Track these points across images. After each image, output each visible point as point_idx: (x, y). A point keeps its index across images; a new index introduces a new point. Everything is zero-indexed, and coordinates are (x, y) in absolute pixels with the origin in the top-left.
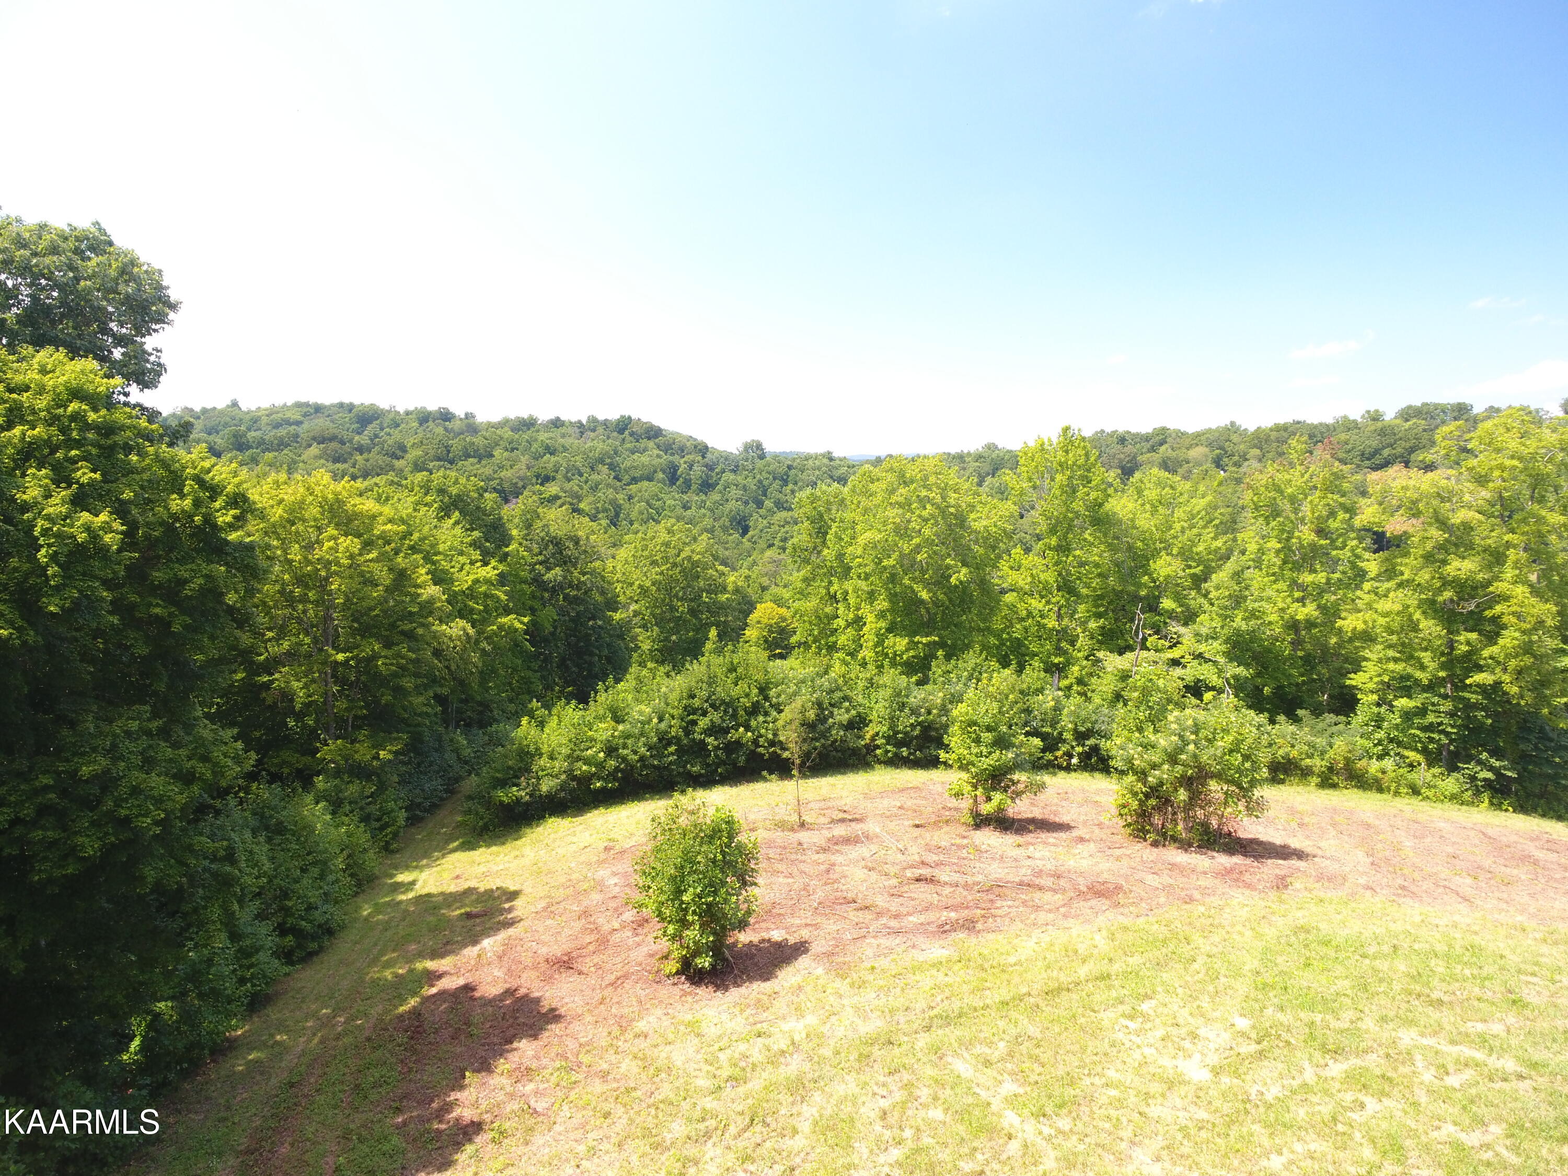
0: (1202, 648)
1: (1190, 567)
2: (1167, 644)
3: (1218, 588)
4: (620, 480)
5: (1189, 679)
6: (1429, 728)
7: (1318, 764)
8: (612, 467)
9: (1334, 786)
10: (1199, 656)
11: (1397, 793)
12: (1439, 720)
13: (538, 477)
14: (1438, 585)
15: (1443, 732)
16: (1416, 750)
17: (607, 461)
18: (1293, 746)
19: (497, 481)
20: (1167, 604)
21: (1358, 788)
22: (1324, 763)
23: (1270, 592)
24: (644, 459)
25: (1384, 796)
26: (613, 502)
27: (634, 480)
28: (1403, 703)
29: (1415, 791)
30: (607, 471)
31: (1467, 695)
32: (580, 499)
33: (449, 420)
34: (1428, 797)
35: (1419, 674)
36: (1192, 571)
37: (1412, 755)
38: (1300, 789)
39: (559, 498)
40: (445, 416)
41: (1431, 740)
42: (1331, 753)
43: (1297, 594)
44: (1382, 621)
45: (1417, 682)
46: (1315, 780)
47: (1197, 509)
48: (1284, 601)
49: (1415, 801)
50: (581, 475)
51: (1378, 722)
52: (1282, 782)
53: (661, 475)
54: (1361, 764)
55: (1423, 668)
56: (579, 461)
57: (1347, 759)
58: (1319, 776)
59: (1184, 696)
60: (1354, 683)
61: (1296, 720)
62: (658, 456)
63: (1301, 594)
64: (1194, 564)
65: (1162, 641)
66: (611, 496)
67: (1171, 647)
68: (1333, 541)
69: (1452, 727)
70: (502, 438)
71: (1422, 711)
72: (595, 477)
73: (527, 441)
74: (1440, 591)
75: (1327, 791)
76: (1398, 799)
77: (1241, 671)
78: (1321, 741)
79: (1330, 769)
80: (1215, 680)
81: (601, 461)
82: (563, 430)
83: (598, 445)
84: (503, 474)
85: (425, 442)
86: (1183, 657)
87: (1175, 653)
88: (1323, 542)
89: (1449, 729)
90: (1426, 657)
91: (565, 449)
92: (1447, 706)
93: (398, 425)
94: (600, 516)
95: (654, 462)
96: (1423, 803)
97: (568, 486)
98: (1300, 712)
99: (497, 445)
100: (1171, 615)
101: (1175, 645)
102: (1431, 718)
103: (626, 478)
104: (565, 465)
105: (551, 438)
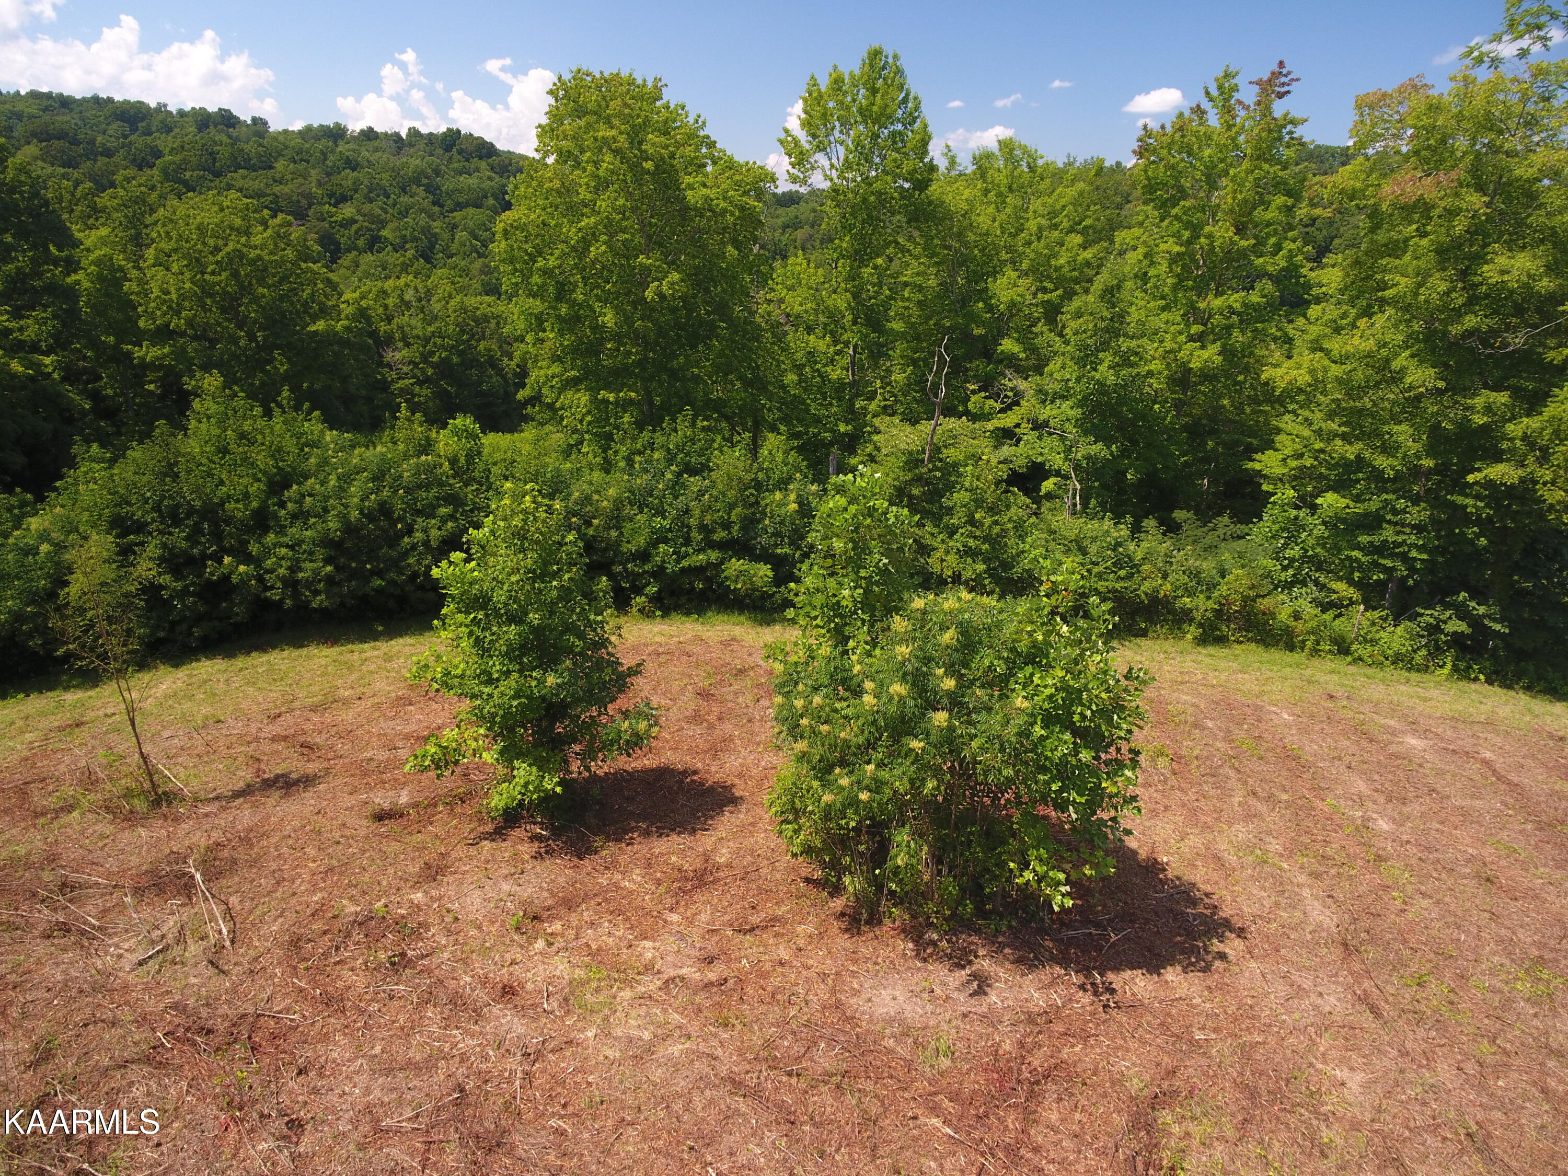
0: (1046, 412)
1: (1044, 290)
2: (998, 406)
3: (1078, 315)
4: (442, 206)
5: (1020, 463)
6: (1382, 549)
7: (1201, 605)
8: (429, 189)
9: (1221, 640)
10: (1039, 426)
11: (1315, 652)
12: (1400, 539)
13: (331, 195)
14: (1460, 301)
15: (1404, 557)
16: (1351, 582)
17: (425, 181)
18: (1165, 576)
19: (270, 198)
20: (1008, 345)
21: (1257, 642)
22: (1210, 604)
23: (1158, 322)
24: (472, 181)
25: (1296, 656)
26: (426, 230)
27: (459, 206)
28: (1330, 501)
29: (1342, 648)
30: (423, 194)
31: (1459, 500)
32: (383, 224)
33: (233, 126)
34: (1360, 659)
35: (1382, 462)
36: (1047, 297)
37: (1341, 588)
38: (1168, 645)
39: (356, 222)
40: (226, 119)
41: (1375, 564)
42: (1223, 589)
43: (1196, 329)
44: (1336, 371)
45: (1377, 476)
46: (1193, 631)
47: (1063, 201)
48: (1174, 339)
49: (1341, 664)
50: (388, 197)
51: (1293, 529)
52: (1144, 634)
53: (491, 201)
54: (1263, 604)
55: (1388, 449)
56: (385, 179)
57: (1245, 599)
58: (1200, 625)
59: (1006, 491)
60: (1257, 466)
61: (1171, 528)
62: (490, 179)
63: (1201, 328)
64: (1050, 286)
65: (991, 402)
66: (422, 223)
67: (1002, 411)
68: (1260, 242)
69: (1420, 549)
70: (286, 147)
71: (1372, 522)
72: (405, 199)
73: (322, 152)
74: (1458, 314)
75: (1211, 650)
76: (1316, 662)
77: (1098, 449)
78: (1208, 566)
79: (1218, 613)
80: (1057, 463)
81: (417, 181)
82: (376, 143)
83: (414, 162)
84: (277, 189)
85: (187, 147)
86: (1018, 425)
87: (1008, 420)
88: (1244, 243)
89: (1414, 554)
90: (1402, 432)
91: (370, 164)
92: (1417, 514)
93: (169, 130)
94: (408, 246)
95: (483, 186)
96: (1353, 669)
97: (367, 207)
98: (1179, 515)
99: (280, 155)
100: (1010, 361)
101: (1009, 408)
102: (1388, 534)
103: (449, 203)
104: (366, 182)
105: (354, 151)
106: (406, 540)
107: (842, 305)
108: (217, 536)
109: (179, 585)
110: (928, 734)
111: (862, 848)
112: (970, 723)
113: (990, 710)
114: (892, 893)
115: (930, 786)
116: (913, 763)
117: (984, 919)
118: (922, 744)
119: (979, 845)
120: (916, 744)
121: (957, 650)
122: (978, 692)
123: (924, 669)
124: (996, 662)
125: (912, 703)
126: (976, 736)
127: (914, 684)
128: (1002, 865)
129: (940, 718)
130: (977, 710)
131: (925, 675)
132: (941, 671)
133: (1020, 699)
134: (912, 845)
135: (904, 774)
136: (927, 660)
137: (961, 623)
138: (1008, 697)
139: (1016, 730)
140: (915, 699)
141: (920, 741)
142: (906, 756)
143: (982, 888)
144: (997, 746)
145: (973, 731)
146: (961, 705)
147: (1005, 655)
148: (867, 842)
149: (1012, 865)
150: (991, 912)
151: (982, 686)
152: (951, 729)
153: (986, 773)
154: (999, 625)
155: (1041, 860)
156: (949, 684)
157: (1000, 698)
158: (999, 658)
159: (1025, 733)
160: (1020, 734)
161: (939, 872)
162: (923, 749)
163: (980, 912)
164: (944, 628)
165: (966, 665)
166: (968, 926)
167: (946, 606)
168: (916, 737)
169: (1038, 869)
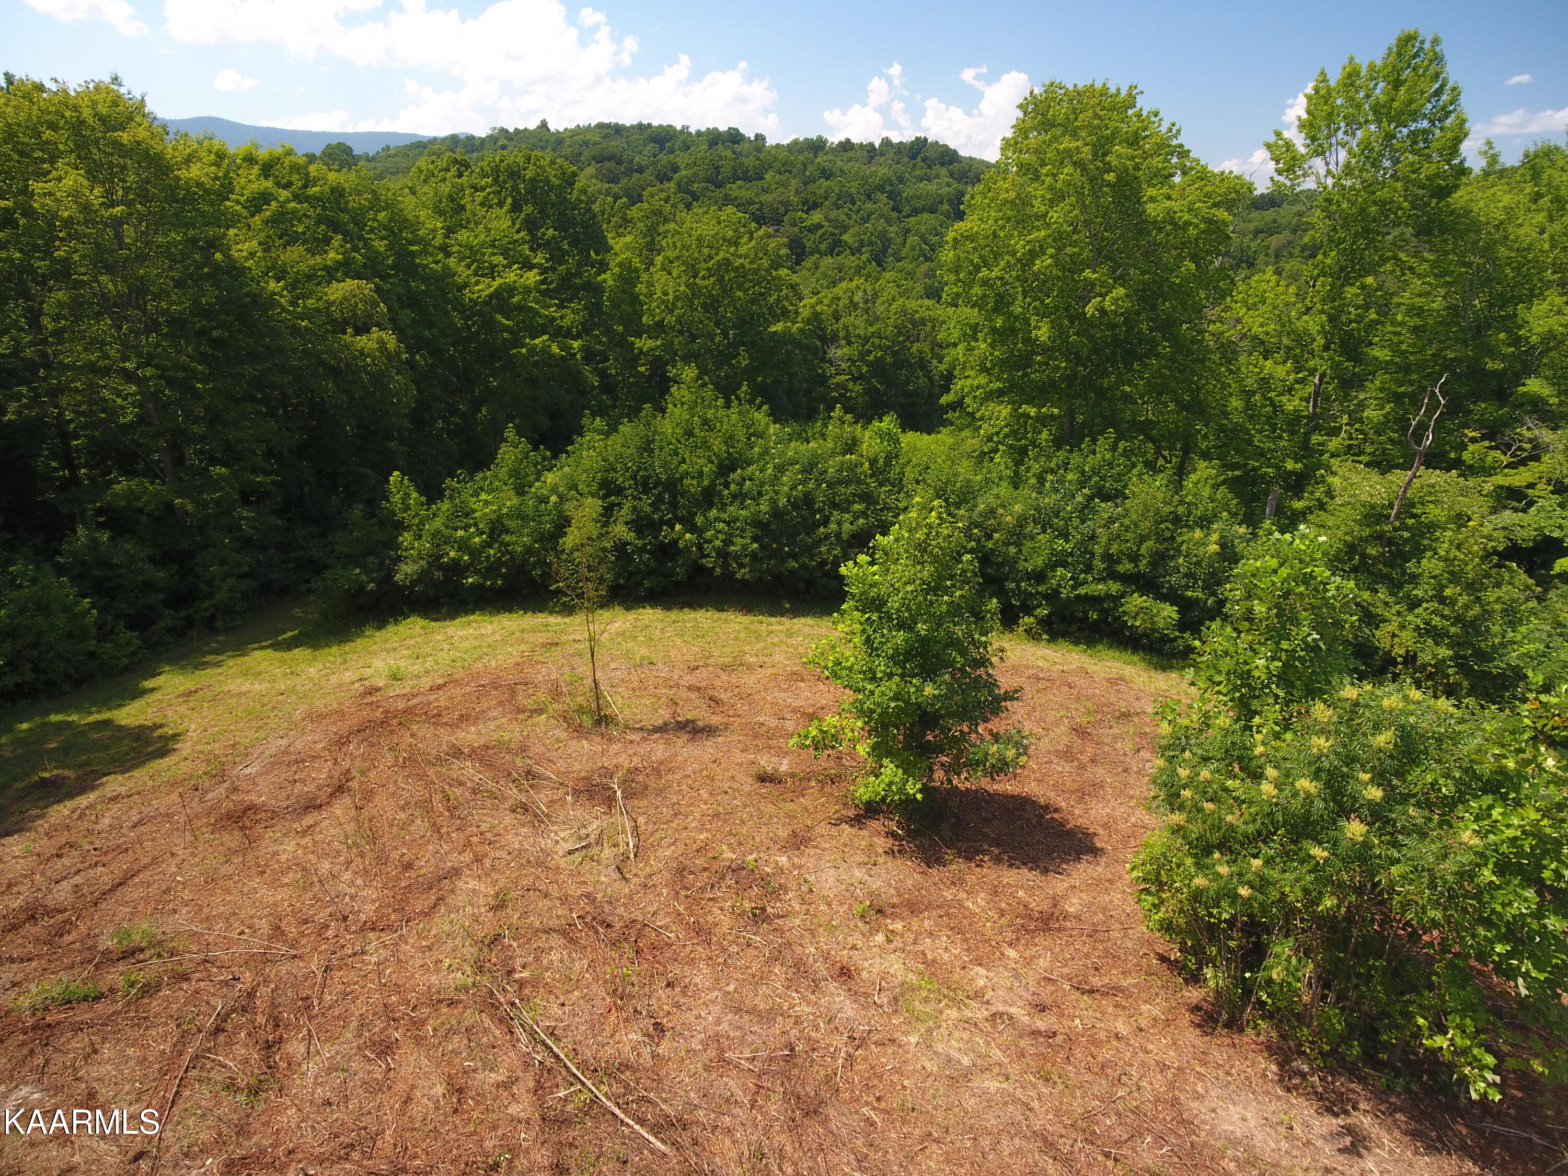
2: (1506, 460)
4: (900, 212)
5: (1526, 535)
8: (892, 196)
13: (804, 204)
17: (888, 188)
19: (757, 206)
24: (932, 187)
26: (883, 236)
27: (916, 212)
30: (885, 200)
32: (845, 229)
33: (738, 142)
39: (822, 227)
40: (734, 137)
50: (854, 203)
53: (946, 207)
56: (854, 187)
59: (1499, 566)
62: (949, 185)
65: (1497, 454)
66: (880, 228)
67: (1511, 466)
70: (776, 160)
72: (869, 206)
73: (803, 164)
81: (881, 189)
82: (851, 154)
83: (882, 170)
84: (763, 198)
85: (698, 162)
86: (1532, 486)
87: (1518, 478)
91: (843, 173)
93: (688, 148)
94: (864, 250)
95: (940, 192)
97: (834, 214)
99: (771, 167)
100: (1535, 405)
101: (1522, 463)
103: (907, 209)
104: (837, 191)
105: (830, 161)
106: (822, 529)
107: (1314, 329)
108: (674, 506)
109: (639, 543)
110: (1335, 844)
111: (1232, 944)
112: (1395, 844)
113: (1423, 835)
114: (1262, 1004)
115: (1329, 904)
116: (1310, 872)
117: (1373, 1068)
118: (1326, 854)
119: (1382, 984)
120: (1319, 853)
121: (1391, 757)
122: (1411, 811)
123: (1345, 769)
124: (1442, 781)
125: (1322, 805)
126: (1398, 861)
127: (1328, 785)
128: (1409, 1017)
129: (1355, 829)
130: (1404, 831)
131: (1345, 776)
132: (1366, 777)
133: (1468, 833)
134: (1294, 961)
135: (1297, 880)
136: (1351, 760)
137: (1403, 727)
138: (1451, 827)
139: (1455, 869)
140: (1325, 800)
141: (1324, 849)
142: (1302, 862)
143: (1377, 1032)
144: (1425, 880)
145: (1396, 855)
146: (1387, 821)
147: (1457, 775)
148: (1239, 939)
149: (1421, 1021)
150: (1384, 1064)
151: (1418, 805)
152: (1367, 845)
153: (1405, 906)
154: (1455, 738)
155: (1464, 1032)
156: (1375, 794)
157: (1441, 824)
158: (1447, 776)
159: (1466, 874)
160: (1460, 874)
161: (1324, 998)
162: (1326, 860)
163: (1369, 1057)
164: (1377, 727)
165: (1400, 775)
166: (1353, 1072)
167: (1386, 703)
168: (1320, 843)
169: (1458, 1040)
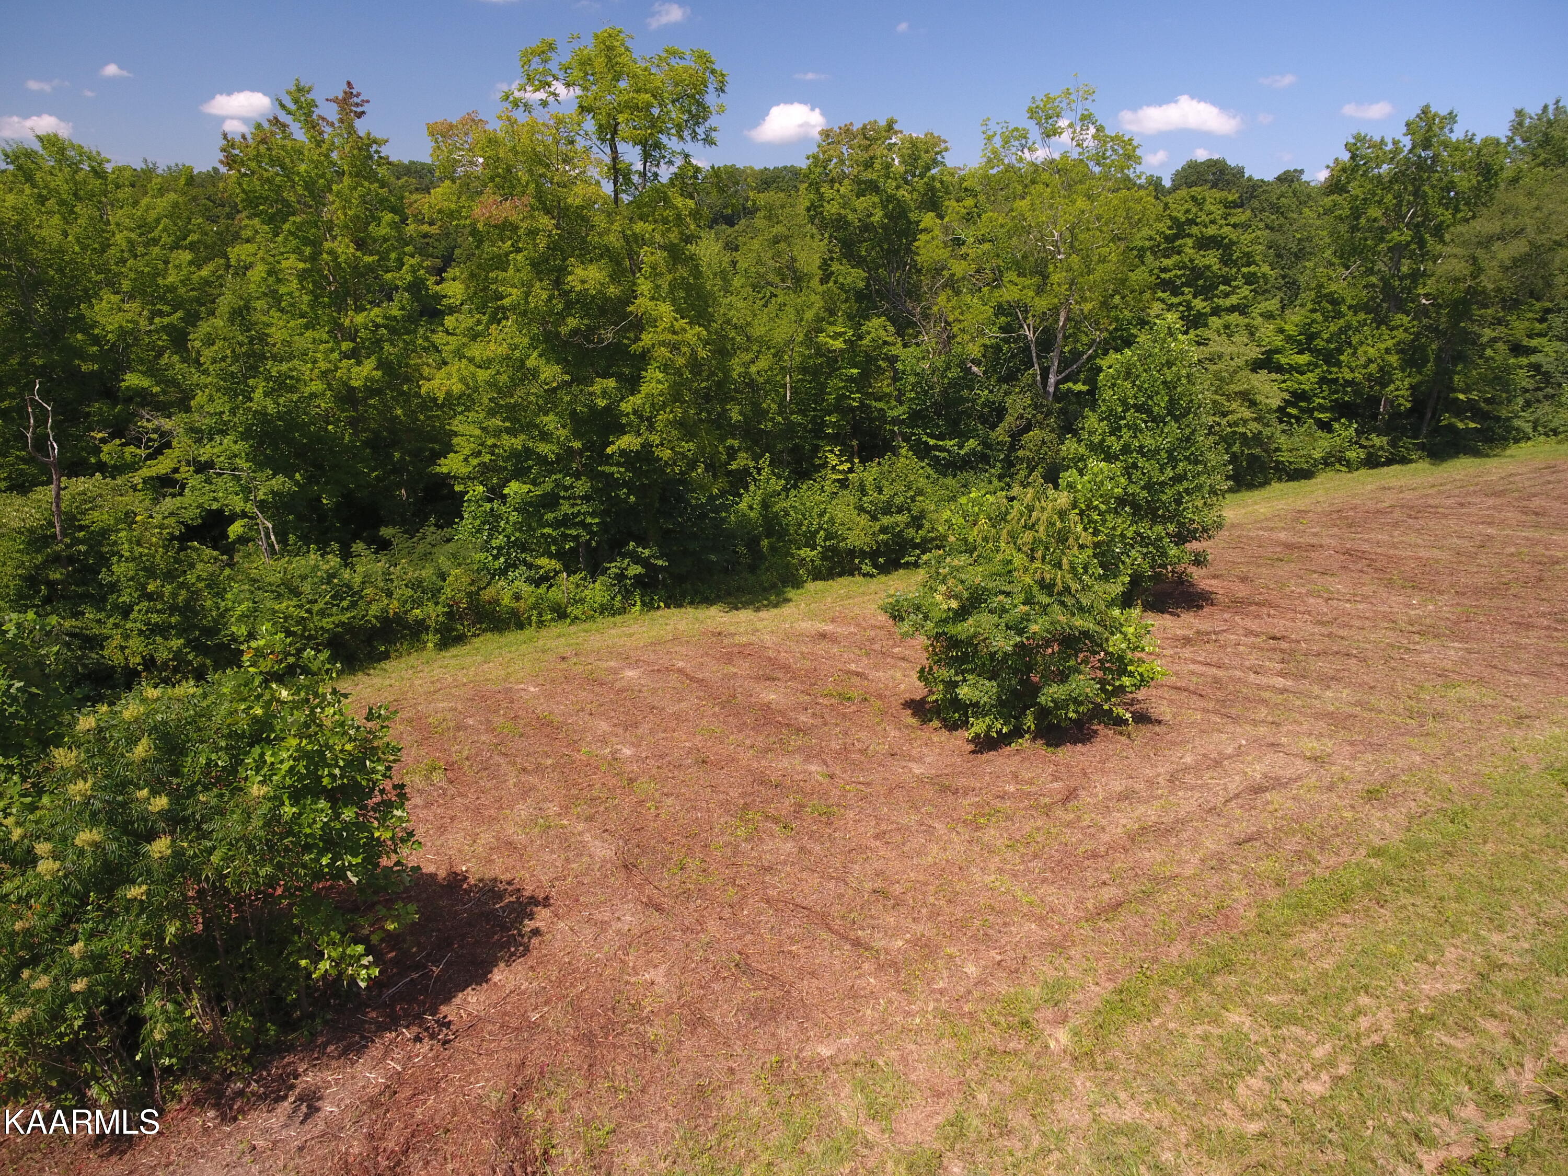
0: (206, 452)
1: (161, 314)
2: (142, 452)
3: (209, 341)
5: (192, 515)
6: (564, 522)
7: (432, 612)
9: (460, 639)
10: (202, 467)
11: (541, 624)
12: (575, 510)
14: (560, 306)
15: (583, 524)
16: (551, 556)
18: (390, 595)
20: (133, 380)
21: (492, 630)
22: (440, 609)
23: (300, 343)
25: (529, 632)
28: (514, 488)
29: (561, 614)
31: (608, 469)
34: (576, 618)
35: (544, 448)
36: (166, 320)
37: (545, 563)
38: (413, 659)
41: (565, 537)
42: (448, 591)
43: (346, 346)
44: (483, 375)
45: (542, 460)
46: (431, 640)
47: (153, 215)
48: (327, 359)
49: (562, 627)
51: (493, 519)
52: (386, 656)
54: (487, 594)
55: (545, 436)
57: (470, 595)
58: (437, 631)
59: (182, 549)
60: (445, 470)
61: (383, 545)
63: (352, 345)
64: (166, 308)
65: (132, 449)
67: (150, 457)
68: (384, 257)
69: (593, 515)
71: (550, 501)
74: (561, 317)
75: (454, 651)
76: (544, 632)
77: (279, 482)
78: (427, 573)
79: (450, 615)
80: (238, 505)
86: (176, 470)
87: (162, 466)
88: (368, 259)
89: (589, 520)
90: (550, 421)
92: (582, 486)
96: (574, 628)
98: (386, 532)
100: (142, 397)
101: (158, 452)
102: (566, 508)
110: (149, 872)
111: (103, 1043)
112: (207, 835)
113: (222, 812)
114: (168, 1070)
115: (173, 930)
116: (138, 916)
117: (294, 1031)
118: (144, 887)
119: (261, 959)
120: (136, 892)
121: (158, 761)
122: (202, 798)
123: (120, 798)
124: (214, 756)
125: (115, 846)
126: (214, 848)
127: (111, 821)
128: (296, 966)
129: (160, 847)
130: (204, 819)
131: (124, 805)
132: (145, 792)
133: (255, 787)
134: (170, 1007)
135: (130, 933)
136: (123, 785)
137: (155, 728)
138: (241, 790)
139: (260, 823)
140: (116, 839)
141: (140, 885)
142: (127, 910)
143: (281, 999)
144: (244, 849)
145: (209, 844)
146: (185, 820)
147: (223, 744)
148: (108, 1032)
149: (303, 963)
150: (300, 1019)
151: (206, 788)
152: (178, 853)
153: (239, 883)
154: (206, 714)
155: (334, 944)
156: (161, 802)
157: (232, 794)
158: (217, 749)
159: (273, 819)
160: (267, 824)
161: (224, 1012)
162: (148, 893)
163: (288, 1025)
164: (133, 741)
165: (176, 773)
166: (280, 1049)
167: (127, 715)
168: (133, 882)
169: (334, 954)
